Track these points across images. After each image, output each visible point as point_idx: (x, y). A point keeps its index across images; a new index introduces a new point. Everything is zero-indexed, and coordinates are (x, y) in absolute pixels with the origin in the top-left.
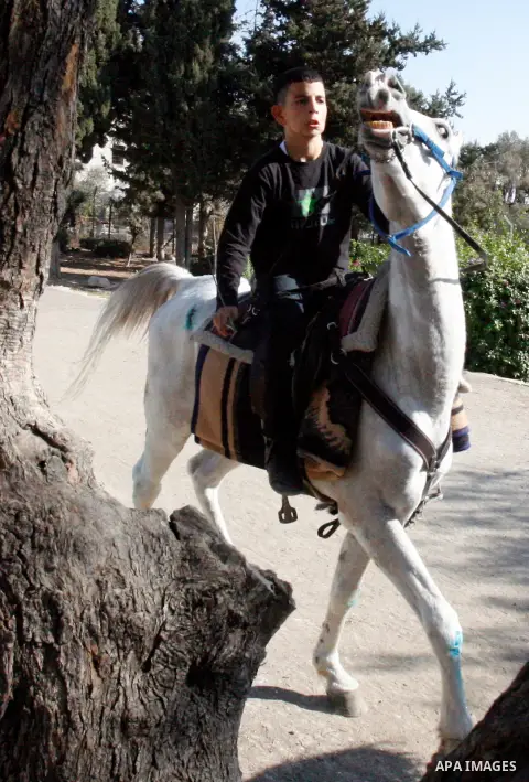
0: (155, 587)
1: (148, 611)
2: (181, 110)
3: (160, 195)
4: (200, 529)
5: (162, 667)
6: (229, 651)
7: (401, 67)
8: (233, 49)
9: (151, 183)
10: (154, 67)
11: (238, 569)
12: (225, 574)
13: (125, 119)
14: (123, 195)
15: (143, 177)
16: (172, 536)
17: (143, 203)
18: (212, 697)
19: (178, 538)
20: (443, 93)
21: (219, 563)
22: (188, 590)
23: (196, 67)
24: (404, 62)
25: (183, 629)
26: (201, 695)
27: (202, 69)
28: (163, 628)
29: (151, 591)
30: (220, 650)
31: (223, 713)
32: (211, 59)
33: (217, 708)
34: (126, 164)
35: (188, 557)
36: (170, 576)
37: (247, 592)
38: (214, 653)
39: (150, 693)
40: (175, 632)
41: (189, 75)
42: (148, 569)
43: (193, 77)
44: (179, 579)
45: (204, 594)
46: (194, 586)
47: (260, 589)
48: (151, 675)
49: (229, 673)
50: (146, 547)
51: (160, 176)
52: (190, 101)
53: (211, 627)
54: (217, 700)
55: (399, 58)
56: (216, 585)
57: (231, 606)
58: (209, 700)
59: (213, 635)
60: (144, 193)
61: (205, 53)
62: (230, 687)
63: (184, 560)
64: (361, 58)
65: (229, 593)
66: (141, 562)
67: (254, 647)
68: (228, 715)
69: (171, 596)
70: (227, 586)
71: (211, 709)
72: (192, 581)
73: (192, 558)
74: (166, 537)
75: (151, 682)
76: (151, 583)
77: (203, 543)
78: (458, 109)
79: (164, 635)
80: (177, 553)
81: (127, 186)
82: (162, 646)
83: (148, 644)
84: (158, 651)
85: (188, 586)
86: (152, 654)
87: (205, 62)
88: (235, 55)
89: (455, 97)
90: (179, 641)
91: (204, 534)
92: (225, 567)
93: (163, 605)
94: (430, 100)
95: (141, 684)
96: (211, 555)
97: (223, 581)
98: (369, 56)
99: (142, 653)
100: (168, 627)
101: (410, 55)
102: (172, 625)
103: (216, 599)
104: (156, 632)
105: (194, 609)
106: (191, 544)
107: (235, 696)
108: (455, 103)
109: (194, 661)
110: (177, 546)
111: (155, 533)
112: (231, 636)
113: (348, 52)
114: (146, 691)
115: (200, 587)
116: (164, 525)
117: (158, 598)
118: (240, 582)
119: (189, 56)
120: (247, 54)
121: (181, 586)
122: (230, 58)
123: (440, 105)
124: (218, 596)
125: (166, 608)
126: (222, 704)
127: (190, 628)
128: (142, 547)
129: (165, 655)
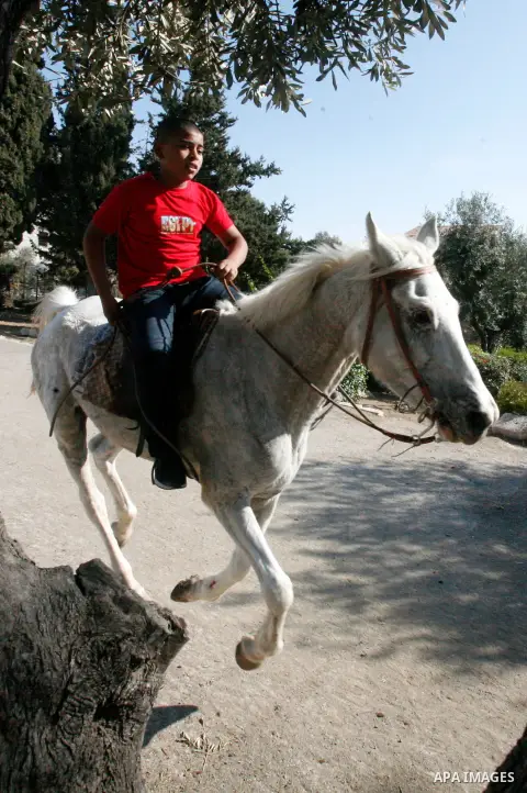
0: (62, 644)
1: (55, 669)
2: (91, 208)
3: (75, 269)
4: (104, 583)
5: (69, 716)
6: (132, 687)
7: (250, 185)
8: (130, 166)
9: (69, 260)
10: (70, 176)
11: (139, 618)
12: (127, 623)
13: (48, 214)
14: (48, 269)
15: (62, 256)
16: (78, 593)
17: (62, 274)
18: (118, 727)
19: (84, 594)
20: (279, 204)
21: (122, 614)
22: (93, 643)
23: (102, 178)
24: (253, 182)
25: (88, 679)
26: (107, 726)
27: (106, 179)
28: (70, 681)
29: (57, 649)
30: (124, 687)
31: (128, 739)
32: (113, 173)
33: (122, 736)
34: (50, 246)
35: (93, 612)
36: (76, 632)
37: (148, 637)
38: (118, 692)
39: (59, 744)
40: (82, 683)
41: (97, 183)
42: (56, 627)
43: (100, 185)
44: (85, 634)
45: (109, 644)
46: (99, 638)
47: (159, 633)
48: (60, 727)
49: (132, 703)
50: (53, 606)
51: (75, 256)
52: (98, 202)
53: (115, 673)
54: (121, 729)
55: (249, 179)
56: (119, 636)
57: (133, 652)
58: (114, 729)
59: (117, 678)
60: (64, 268)
61: (109, 168)
62: (134, 716)
63: (89, 614)
64: (223, 178)
65: (132, 641)
66: (48, 623)
67: (154, 678)
68: (131, 739)
69: (77, 651)
70: (129, 635)
71: (117, 737)
72: (97, 634)
73: (97, 612)
74: (72, 595)
75: (59, 733)
76: (58, 642)
77: (107, 596)
78: (289, 216)
79: (71, 688)
80: (83, 610)
81: (50, 262)
82: (69, 699)
83: (56, 699)
84: (65, 704)
85: (93, 639)
86: (60, 707)
87: (109, 174)
88: (131, 170)
89: (287, 207)
90: (85, 690)
91: (108, 588)
92: (128, 617)
93: (70, 661)
94: (270, 209)
95: (50, 737)
96: (115, 608)
97: (125, 630)
98: (229, 176)
99: (50, 709)
100: (75, 680)
101: (257, 177)
102: (79, 677)
103: (120, 648)
104: (63, 687)
105: (100, 658)
106: (96, 598)
107: (138, 721)
108: (288, 211)
109: (100, 704)
110: (83, 601)
111: (62, 592)
112: (133, 674)
113: (213, 173)
114: (54, 742)
115: (105, 639)
116: (71, 582)
117: (64, 654)
118: (140, 630)
119: (97, 170)
120: (140, 171)
121: (87, 639)
122: (128, 173)
123: (278, 212)
124: (121, 645)
125: (73, 663)
126: (127, 732)
127: (97, 678)
128: (49, 608)
129: (73, 706)
